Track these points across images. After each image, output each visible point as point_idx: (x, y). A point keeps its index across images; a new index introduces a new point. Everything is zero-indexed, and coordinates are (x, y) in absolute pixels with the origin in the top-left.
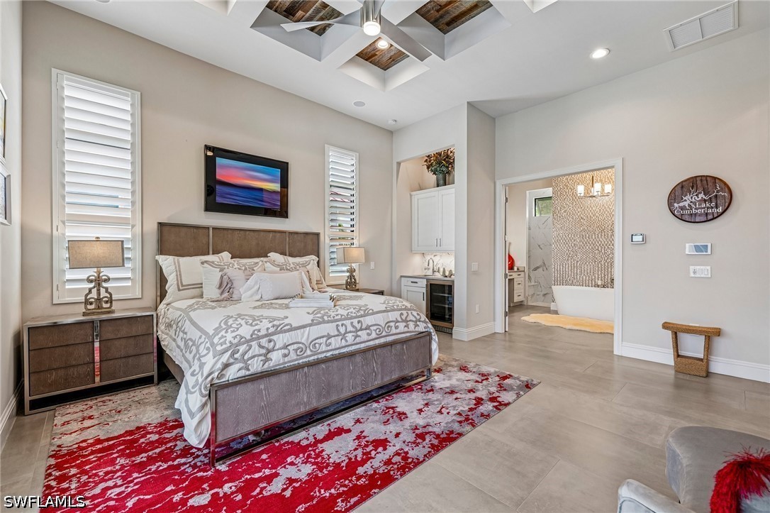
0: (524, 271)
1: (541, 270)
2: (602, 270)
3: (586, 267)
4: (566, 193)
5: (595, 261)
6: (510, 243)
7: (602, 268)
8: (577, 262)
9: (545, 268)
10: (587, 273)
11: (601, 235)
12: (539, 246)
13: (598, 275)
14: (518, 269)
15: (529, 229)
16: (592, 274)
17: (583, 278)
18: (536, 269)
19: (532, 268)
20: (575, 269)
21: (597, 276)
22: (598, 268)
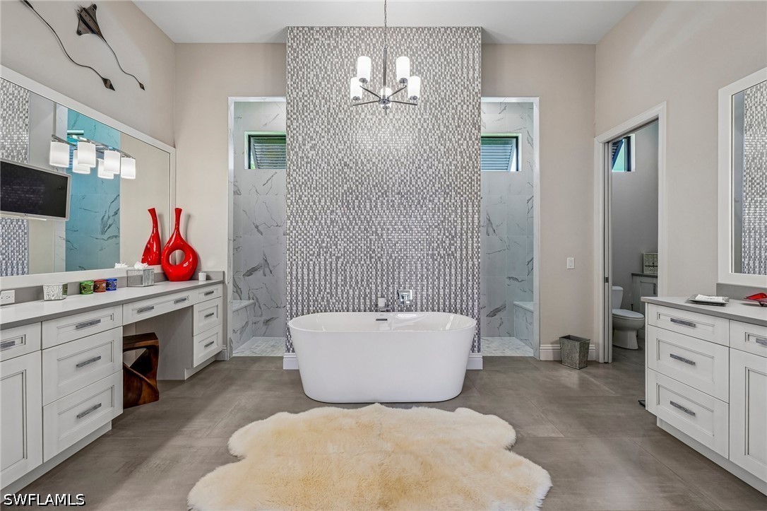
0: (223, 282)
1: (260, 273)
2: (383, 275)
3: (353, 268)
4: (315, 106)
5: (371, 258)
6: (189, 217)
7: (382, 270)
8: (338, 258)
9: (267, 271)
10: (357, 283)
11: (382, 203)
12: (257, 227)
13: (377, 286)
14: (208, 278)
15: (237, 193)
16: (365, 283)
17: (348, 293)
18: (250, 272)
19: (244, 270)
20: (334, 275)
21: (374, 287)
22: (377, 271)
